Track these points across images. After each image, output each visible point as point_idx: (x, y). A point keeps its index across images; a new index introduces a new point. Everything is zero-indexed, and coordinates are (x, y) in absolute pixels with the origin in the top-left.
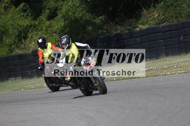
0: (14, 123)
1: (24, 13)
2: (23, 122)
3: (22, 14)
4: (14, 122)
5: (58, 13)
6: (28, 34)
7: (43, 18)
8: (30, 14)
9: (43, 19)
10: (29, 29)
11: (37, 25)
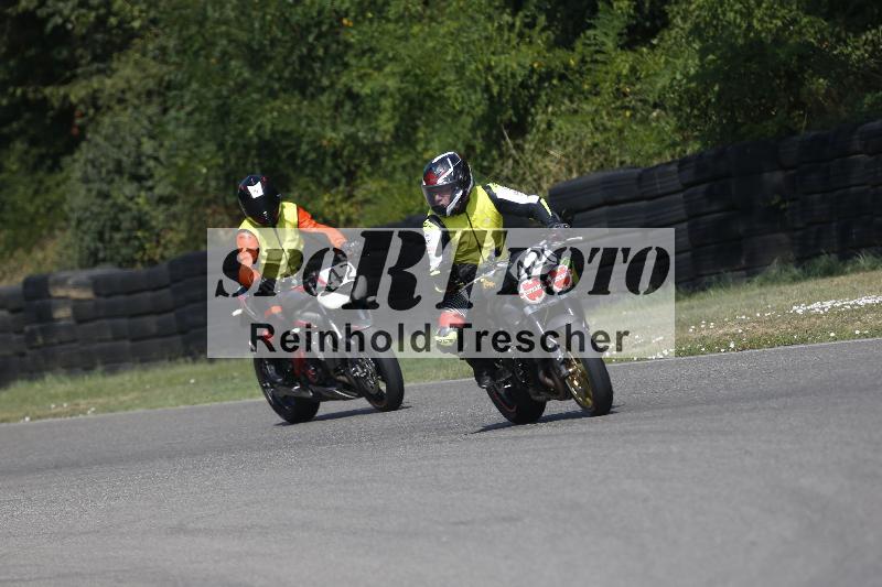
0: (462, 527)
1: (514, 14)
2: (504, 519)
3: (507, 18)
4: (462, 523)
5: (670, 16)
6: (533, 110)
7: (601, 38)
8: (542, 20)
9: (603, 44)
10: (540, 88)
11: (575, 72)
